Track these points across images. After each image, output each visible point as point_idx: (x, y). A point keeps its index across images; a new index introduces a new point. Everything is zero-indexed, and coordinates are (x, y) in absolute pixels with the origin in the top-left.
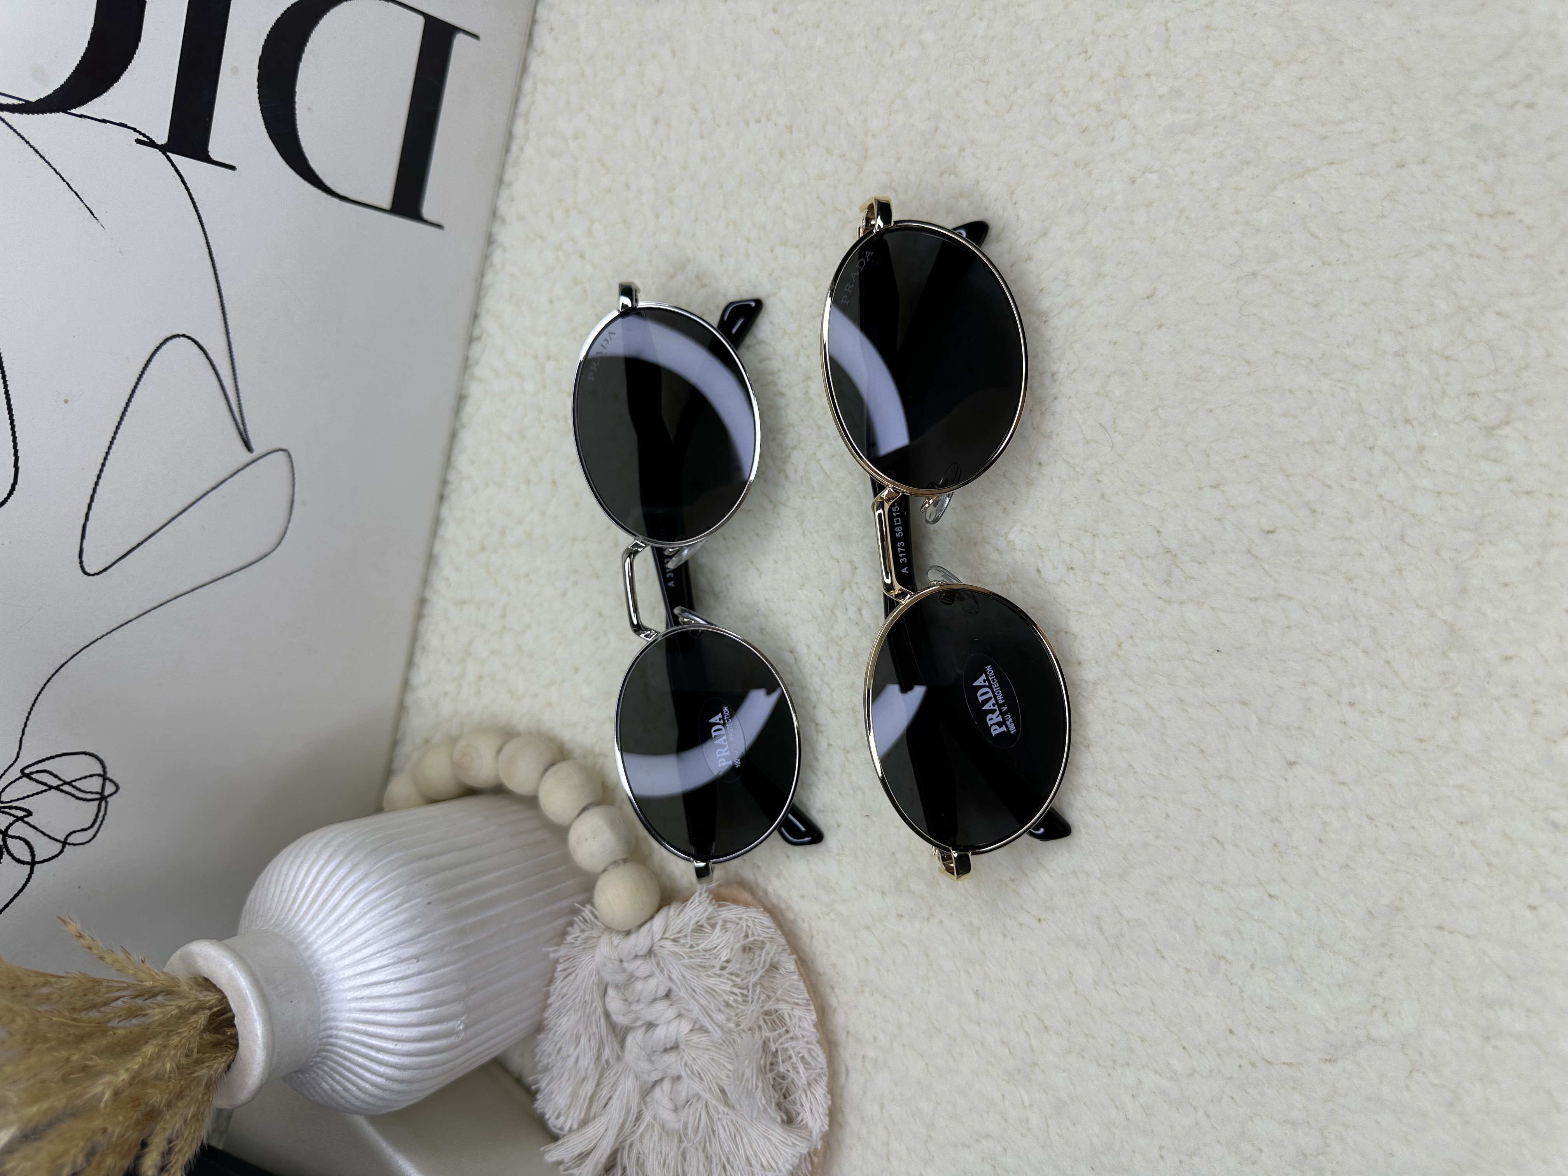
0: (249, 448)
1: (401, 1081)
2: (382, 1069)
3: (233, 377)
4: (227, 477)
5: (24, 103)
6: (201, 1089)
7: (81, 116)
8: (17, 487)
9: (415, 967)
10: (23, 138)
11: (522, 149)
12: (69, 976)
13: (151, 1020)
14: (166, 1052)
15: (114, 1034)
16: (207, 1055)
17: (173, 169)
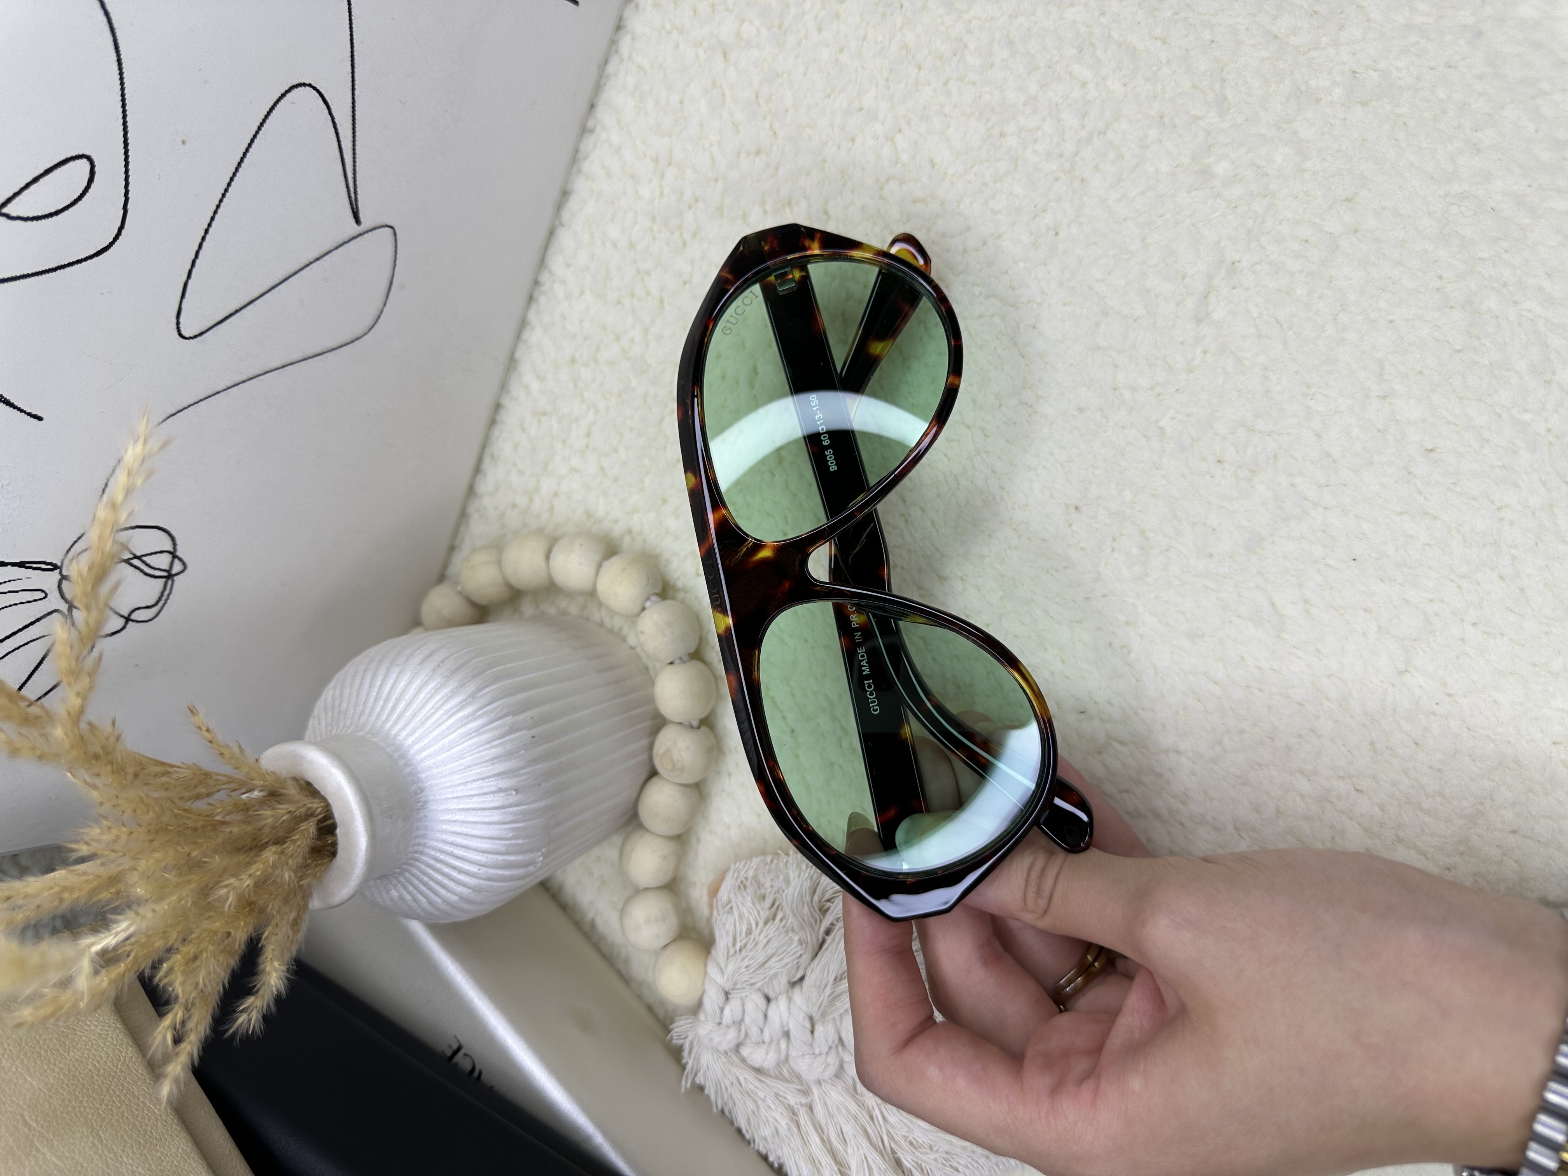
0: (358, 221)
3: (351, 139)
4: (331, 249)
6: (302, 894)
8: (123, 231)
12: (185, 766)
13: (265, 821)
14: (282, 858)
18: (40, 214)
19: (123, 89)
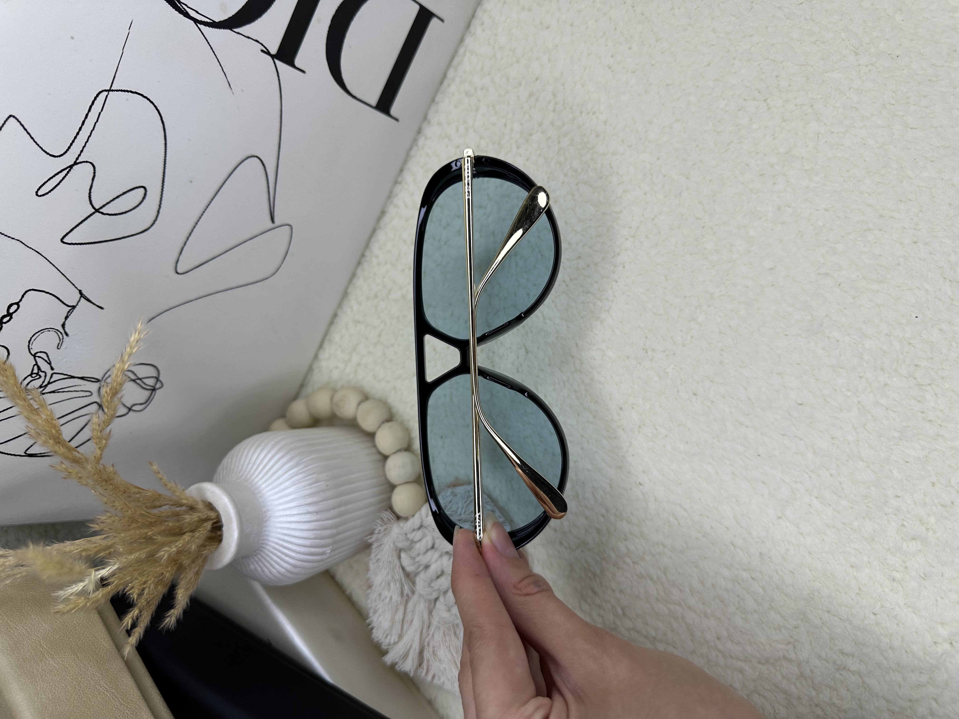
0: (273, 222)
1: (292, 573)
2: (285, 565)
3: (275, 182)
4: (257, 235)
5: (212, 22)
6: (202, 559)
7: (238, 33)
8: (156, 222)
9: (314, 517)
10: (207, 41)
11: (449, 85)
12: (149, 490)
13: (186, 521)
14: (193, 539)
15: (168, 525)
16: (207, 543)
17: (275, 68)
18: (117, 213)
19: (165, 157)
